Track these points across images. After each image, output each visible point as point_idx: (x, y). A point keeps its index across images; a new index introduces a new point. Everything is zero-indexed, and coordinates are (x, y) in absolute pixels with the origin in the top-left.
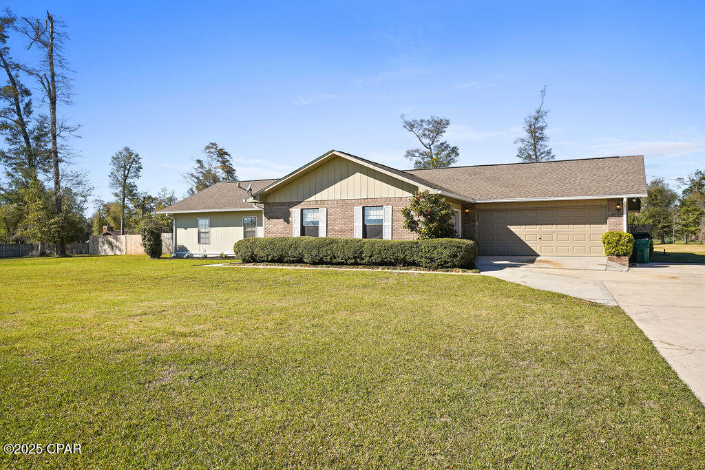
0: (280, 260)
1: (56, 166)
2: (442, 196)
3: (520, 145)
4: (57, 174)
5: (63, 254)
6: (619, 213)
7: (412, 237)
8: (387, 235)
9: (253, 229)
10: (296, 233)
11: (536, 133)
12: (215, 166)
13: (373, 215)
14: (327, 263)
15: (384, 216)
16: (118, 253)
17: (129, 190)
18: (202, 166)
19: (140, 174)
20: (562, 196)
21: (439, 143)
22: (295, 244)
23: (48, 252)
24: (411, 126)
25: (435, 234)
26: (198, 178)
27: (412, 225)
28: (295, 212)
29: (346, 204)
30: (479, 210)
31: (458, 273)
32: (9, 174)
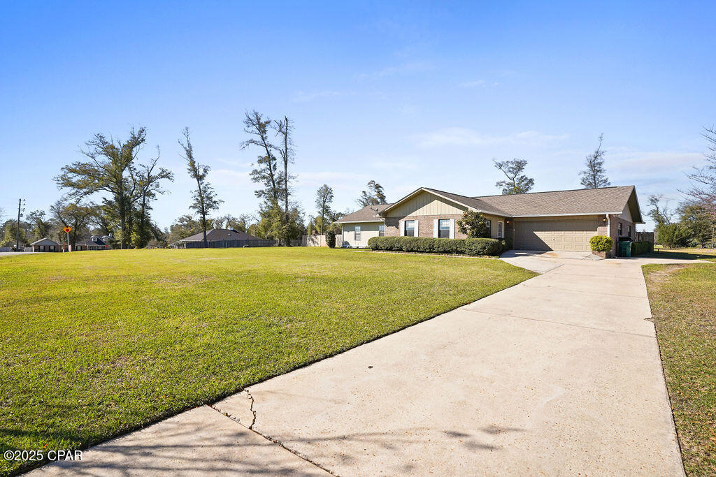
0: (390, 249)
1: (287, 197)
2: (481, 213)
3: (583, 176)
4: (287, 202)
5: (289, 245)
6: (605, 224)
7: (464, 237)
8: (451, 237)
10: (402, 234)
11: (595, 166)
12: (374, 194)
13: (444, 224)
14: (415, 251)
15: (451, 225)
16: (317, 245)
17: (326, 210)
18: (365, 195)
19: (332, 200)
20: (567, 213)
21: (520, 177)
22: (399, 240)
23: (282, 244)
24: (500, 166)
25: (478, 235)
26: (363, 202)
27: (464, 231)
28: (402, 222)
29: (429, 218)
30: (516, 222)
31: (487, 258)
32: (265, 202)
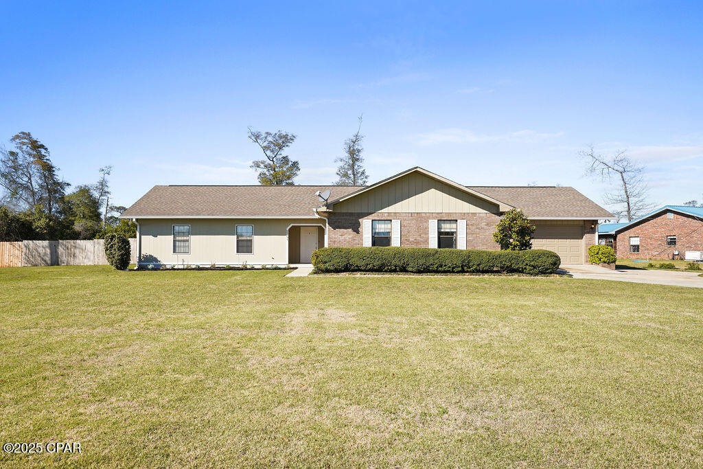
6: (593, 231)
9: (250, 238)
11: (354, 154)
13: (447, 228)
15: (459, 229)
21: (281, 157)
24: (257, 137)
28: (366, 223)
29: (421, 218)
